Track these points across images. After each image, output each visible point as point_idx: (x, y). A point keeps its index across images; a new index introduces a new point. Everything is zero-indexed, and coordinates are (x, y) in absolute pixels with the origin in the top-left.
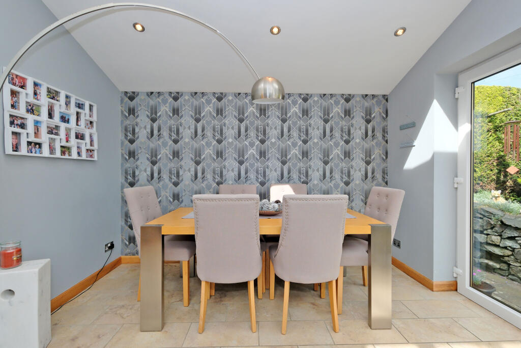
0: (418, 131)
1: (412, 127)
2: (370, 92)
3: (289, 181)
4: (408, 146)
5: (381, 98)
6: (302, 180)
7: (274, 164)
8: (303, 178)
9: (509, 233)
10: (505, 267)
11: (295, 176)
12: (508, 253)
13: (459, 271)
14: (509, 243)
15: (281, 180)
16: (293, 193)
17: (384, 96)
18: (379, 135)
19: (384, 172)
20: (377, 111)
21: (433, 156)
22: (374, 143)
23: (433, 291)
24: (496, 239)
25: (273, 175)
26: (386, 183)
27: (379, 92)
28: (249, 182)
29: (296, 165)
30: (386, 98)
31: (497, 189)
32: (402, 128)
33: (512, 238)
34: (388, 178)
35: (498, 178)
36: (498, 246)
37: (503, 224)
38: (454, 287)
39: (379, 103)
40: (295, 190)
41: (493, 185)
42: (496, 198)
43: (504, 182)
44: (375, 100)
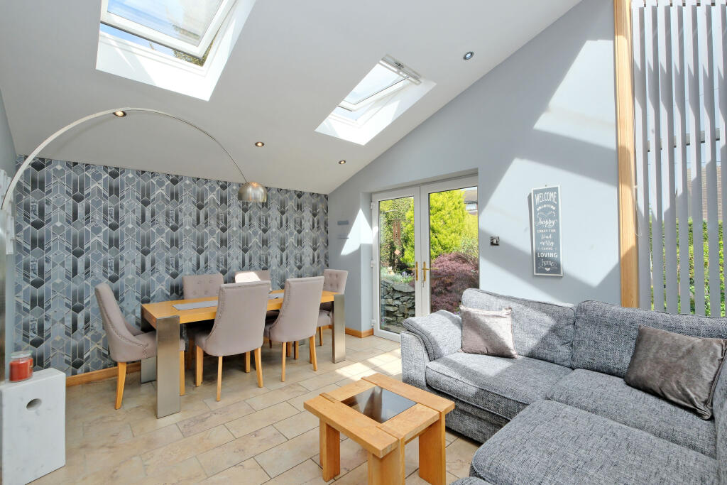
0: (351, 228)
1: (346, 224)
2: (316, 192)
3: (251, 268)
4: (343, 238)
5: (323, 196)
6: (262, 267)
7: (235, 253)
8: (264, 265)
9: (397, 295)
10: (394, 318)
11: (255, 263)
12: (396, 308)
13: (374, 321)
14: (397, 302)
15: (243, 267)
16: (259, 280)
17: (325, 195)
18: (322, 226)
19: (326, 257)
20: (320, 208)
21: (360, 247)
22: (319, 233)
23: (361, 337)
24: (390, 300)
25: (234, 263)
26: (328, 266)
27: (323, 192)
28: (209, 272)
29: (256, 252)
30: (326, 197)
31: (390, 266)
32: (340, 223)
33: (398, 299)
34: (329, 261)
35: (391, 258)
36: (391, 305)
37: (394, 290)
38: (372, 333)
39: (321, 200)
40: (260, 276)
41: (388, 263)
42: (390, 272)
43: (394, 260)
44: (319, 198)
